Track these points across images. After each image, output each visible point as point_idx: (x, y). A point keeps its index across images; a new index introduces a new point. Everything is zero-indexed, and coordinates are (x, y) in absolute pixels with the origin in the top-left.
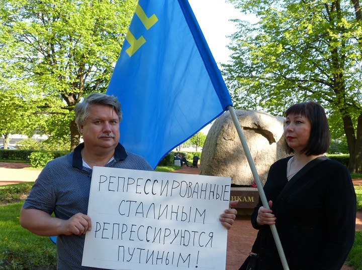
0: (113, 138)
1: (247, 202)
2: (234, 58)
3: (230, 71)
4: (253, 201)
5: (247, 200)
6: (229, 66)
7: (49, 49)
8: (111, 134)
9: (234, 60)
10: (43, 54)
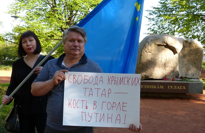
0: (79, 50)
1: (159, 89)
2: (161, 3)
3: (159, 11)
4: (163, 88)
5: (160, 88)
6: (158, 8)
7: (53, 2)
8: (78, 48)
9: (161, 5)
10: (50, 5)
